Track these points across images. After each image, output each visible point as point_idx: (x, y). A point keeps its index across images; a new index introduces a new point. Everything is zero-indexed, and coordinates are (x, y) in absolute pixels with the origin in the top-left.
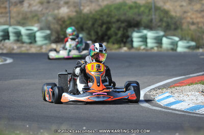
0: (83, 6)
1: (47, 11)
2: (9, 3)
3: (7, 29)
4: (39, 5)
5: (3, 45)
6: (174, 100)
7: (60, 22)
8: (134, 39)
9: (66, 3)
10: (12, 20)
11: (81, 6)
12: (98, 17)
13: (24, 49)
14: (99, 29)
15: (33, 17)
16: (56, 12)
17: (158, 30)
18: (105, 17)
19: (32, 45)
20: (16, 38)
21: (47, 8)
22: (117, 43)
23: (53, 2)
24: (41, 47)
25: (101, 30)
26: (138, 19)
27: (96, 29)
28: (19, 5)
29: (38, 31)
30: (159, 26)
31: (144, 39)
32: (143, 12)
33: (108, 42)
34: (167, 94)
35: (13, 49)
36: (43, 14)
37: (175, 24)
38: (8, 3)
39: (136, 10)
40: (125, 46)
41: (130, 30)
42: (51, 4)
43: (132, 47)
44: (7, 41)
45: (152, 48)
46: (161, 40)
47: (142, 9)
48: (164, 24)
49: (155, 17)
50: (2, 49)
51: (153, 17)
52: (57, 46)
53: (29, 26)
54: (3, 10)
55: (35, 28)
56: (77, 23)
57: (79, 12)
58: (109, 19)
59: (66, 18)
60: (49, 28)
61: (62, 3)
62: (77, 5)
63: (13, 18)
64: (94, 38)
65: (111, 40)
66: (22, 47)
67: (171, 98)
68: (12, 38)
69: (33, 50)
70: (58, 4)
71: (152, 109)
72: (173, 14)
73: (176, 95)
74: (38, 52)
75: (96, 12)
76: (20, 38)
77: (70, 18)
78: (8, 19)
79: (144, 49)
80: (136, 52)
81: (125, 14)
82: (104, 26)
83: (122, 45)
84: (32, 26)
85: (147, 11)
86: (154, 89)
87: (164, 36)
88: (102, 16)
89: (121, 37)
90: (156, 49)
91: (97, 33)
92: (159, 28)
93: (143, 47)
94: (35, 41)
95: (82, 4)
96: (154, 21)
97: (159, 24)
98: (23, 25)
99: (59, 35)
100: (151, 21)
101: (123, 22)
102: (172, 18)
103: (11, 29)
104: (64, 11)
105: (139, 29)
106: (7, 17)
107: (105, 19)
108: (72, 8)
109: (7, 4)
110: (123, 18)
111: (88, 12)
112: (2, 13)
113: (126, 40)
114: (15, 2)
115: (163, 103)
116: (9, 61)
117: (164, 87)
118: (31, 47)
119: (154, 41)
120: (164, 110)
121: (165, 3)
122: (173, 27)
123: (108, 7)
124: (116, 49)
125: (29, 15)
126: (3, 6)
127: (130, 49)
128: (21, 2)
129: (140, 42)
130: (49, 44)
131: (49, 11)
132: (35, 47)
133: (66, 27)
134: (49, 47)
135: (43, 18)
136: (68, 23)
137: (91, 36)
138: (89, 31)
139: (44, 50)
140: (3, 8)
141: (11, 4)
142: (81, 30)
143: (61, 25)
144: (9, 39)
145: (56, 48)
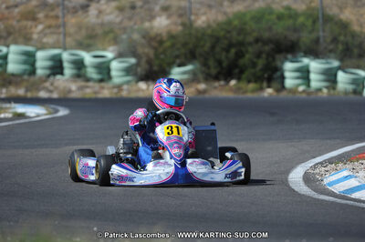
0: (196, 15)
1: (132, 23)
2: (63, 9)
3: (60, 55)
4: (117, 12)
5: (52, 84)
6: (358, 184)
7: (155, 44)
8: (287, 74)
9: (166, 9)
10: (69, 40)
11: (191, 14)
12: (222, 33)
13: (90, 91)
14: (223, 56)
15: (106, 33)
16: (147, 24)
17: (329, 57)
18: (234, 33)
19: (103, 84)
20: (74, 71)
21: (130, 19)
22: (256, 82)
23: (141, 7)
24: (119, 87)
25: (227, 58)
26: (293, 37)
27: (218, 57)
28: (80, 13)
29: (114, 59)
30: (331, 51)
31: (305, 74)
32: (303, 25)
33: (239, 79)
34: (345, 173)
35: (70, 91)
36: (124, 30)
37: (360, 46)
38: (61, 8)
39: (290, 22)
40: (269, 87)
41: (278, 57)
42: (138, 10)
43: (283, 87)
44: (59, 77)
45: (319, 90)
46: (336, 75)
47: (301, 19)
48: (340, 47)
49: (324, 34)
50: (51, 92)
51: (321, 34)
52: (148, 86)
53: (98, 49)
54: (53, 22)
55: (110, 55)
56: (185, 45)
57: (188, 26)
58: (241, 38)
59: (165, 38)
60: (134, 54)
62: (184, 13)
63: (70, 35)
64: (214, 71)
65: (244, 76)
66: (87, 87)
67: (353, 180)
68: (68, 71)
69: (106, 93)
70: (151, 10)
71: (318, 200)
72: (356, 28)
73: (361, 174)
74: (114, 96)
75: (218, 24)
76: (83, 71)
77: (172, 37)
78: (61, 36)
79: (304, 91)
80: (290, 95)
81: (270, 29)
82: (233, 51)
83: (265, 84)
84: (104, 49)
85: (309, 23)
86: (321, 163)
87: (339, 68)
88: (229, 32)
89: (261, 70)
90: (325, 91)
91: (220, 63)
92: (332, 55)
93: (301, 88)
94: (110, 78)
95: (193, 11)
96: (321, 40)
97: (331, 47)
98: (87, 48)
99: (151, 66)
100: (317, 41)
101: (265, 42)
102: (354, 35)
103: (66, 56)
104: (161, 23)
105: (295, 56)
106: (59, 33)
107: (235, 37)
108: (175, 18)
109: (59, 12)
110: (266, 35)
111: (204, 25)
112: (50, 27)
113: (272, 75)
114: (74, 8)
115: (338, 189)
116: (63, 112)
117: (340, 159)
118: (103, 88)
119: (322, 77)
120: (339, 201)
121: (341, 9)
122: (356, 51)
123: (240, 16)
124: (253, 91)
125: (99, 31)
126: (52, 14)
127: (278, 91)
128: (85, 7)
129: (298, 78)
130: (133, 83)
131: (135, 24)
132: (108, 88)
133: (164, 52)
134: (134, 88)
135: (124, 37)
136: (168, 44)
137: (209, 68)
138: (206, 59)
139: (124, 94)
140: (52, 17)
141: (65, 11)
142: (190, 56)
143: (155, 49)
144: (62, 73)
145: (147, 89)
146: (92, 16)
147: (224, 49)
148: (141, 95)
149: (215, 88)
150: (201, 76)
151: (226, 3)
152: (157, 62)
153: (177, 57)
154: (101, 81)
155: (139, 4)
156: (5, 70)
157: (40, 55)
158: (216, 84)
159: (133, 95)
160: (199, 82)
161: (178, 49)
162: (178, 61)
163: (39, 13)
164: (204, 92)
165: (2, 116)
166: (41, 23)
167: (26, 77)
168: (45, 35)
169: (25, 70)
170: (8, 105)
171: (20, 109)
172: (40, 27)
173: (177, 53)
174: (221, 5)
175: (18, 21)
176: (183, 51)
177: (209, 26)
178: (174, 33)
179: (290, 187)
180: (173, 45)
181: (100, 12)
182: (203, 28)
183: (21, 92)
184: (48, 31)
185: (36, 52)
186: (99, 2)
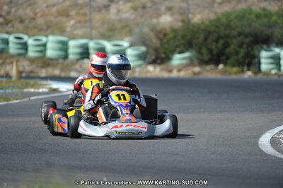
0: (193, 14)
1: (143, 20)
2: (90, 8)
3: (87, 44)
4: (131, 11)
7: (161, 36)
8: (263, 61)
9: (170, 9)
10: (94, 32)
11: (189, 13)
12: (213, 28)
14: (213, 46)
15: (123, 28)
16: (155, 21)
18: (222, 29)
21: (142, 16)
22: (239, 66)
23: (151, 7)
24: (133, 69)
25: (217, 47)
26: (268, 31)
27: (209, 46)
28: (103, 11)
31: (276, 59)
32: (276, 22)
33: (225, 64)
36: (137, 24)
38: (88, 7)
39: (265, 20)
40: (249, 70)
41: (256, 47)
42: (148, 10)
43: (260, 70)
44: (86, 60)
47: (274, 18)
50: (79, 72)
52: (155, 68)
53: (117, 40)
54: (82, 18)
55: (125, 44)
56: (184, 37)
57: (186, 22)
58: (227, 32)
59: (168, 30)
60: (144, 44)
61: (163, 8)
62: (184, 12)
63: (95, 28)
64: (206, 57)
65: (229, 62)
70: (158, 9)
75: (210, 22)
77: (174, 31)
78: (88, 30)
79: (276, 74)
80: (265, 77)
81: (250, 25)
82: (221, 42)
83: (246, 68)
84: (122, 40)
85: (280, 21)
88: (217, 27)
89: (243, 57)
91: (210, 51)
93: (274, 72)
95: (191, 11)
98: (108, 38)
99: (158, 53)
101: (246, 36)
103: (92, 45)
104: (166, 20)
105: (268, 47)
106: (87, 27)
107: (222, 31)
109: (86, 10)
110: (247, 30)
111: (199, 22)
112: (80, 22)
113: (251, 61)
114: (99, 7)
123: (227, 15)
124: (237, 73)
125: (118, 25)
126: (82, 11)
127: (255, 73)
128: (107, 7)
129: (272, 63)
130: (144, 66)
131: (146, 20)
133: (167, 42)
134: (144, 70)
135: (137, 30)
136: (171, 36)
137: (202, 55)
139: (136, 74)
140: (81, 14)
141: (92, 10)
142: (188, 46)
143: (161, 40)
144: (88, 58)
145: (153, 71)
146: (113, 14)
147: (214, 41)
148: (149, 75)
149: (207, 71)
150: (196, 61)
151: (216, 5)
152: (162, 50)
153: (178, 46)
155: (149, 5)
156: (45, 55)
157: (72, 43)
158: (208, 67)
159: (144, 76)
160: (194, 66)
161: (179, 40)
163: (71, 11)
164: (198, 73)
165: (41, 90)
166: (73, 19)
167: (61, 61)
168: (76, 28)
170: (46, 82)
171: (55, 85)
172: (72, 22)
173: (177, 43)
174: (213, 6)
175: (56, 17)
176: (182, 41)
177: (203, 23)
178: (176, 27)
179: (259, 149)
180: (175, 37)
182: (198, 25)
183: (57, 72)
184: (78, 25)
185: (68, 41)
186: (117, 3)
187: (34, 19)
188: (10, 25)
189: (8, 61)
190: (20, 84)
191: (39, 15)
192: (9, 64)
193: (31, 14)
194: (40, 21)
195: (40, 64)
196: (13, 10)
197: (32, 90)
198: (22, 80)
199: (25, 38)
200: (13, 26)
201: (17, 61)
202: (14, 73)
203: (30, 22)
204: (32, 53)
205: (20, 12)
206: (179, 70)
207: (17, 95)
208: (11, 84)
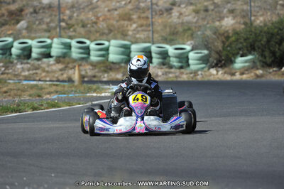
0: (254, 16)
1: (205, 23)
2: (152, 12)
3: (149, 48)
4: (194, 14)
9: (232, 11)
10: (156, 35)
11: (251, 15)
12: (276, 30)
13: (171, 77)
15: (185, 31)
16: (217, 23)
19: (182, 70)
20: (160, 60)
21: (203, 19)
23: (213, 10)
24: (195, 73)
25: (279, 49)
29: (191, 50)
35: (157, 76)
36: (200, 26)
38: (150, 11)
42: (210, 12)
52: (218, 71)
53: (179, 44)
54: (144, 22)
55: (188, 47)
56: (245, 40)
57: (249, 25)
59: (231, 35)
60: (207, 47)
62: (246, 15)
63: (157, 32)
64: (269, 60)
66: (170, 73)
69: (185, 77)
70: (220, 12)
74: (191, 79)
75: (272, 24)
76: (166, 61)
77: (236, 33)
78: (151, 32)
84: (184, 44)
88: (281, 30)
91: (273, 53)
94: (188, 65)
95: (254, 13)
98: (171, 42)
99: (220, 56)
103: (154, 48)
104: (228, 23)
108: (239, 19)
109: (148, 14)
111: (261, 24)
112: (142, 26)
114: (161, 10)
118: (182, 73)
125: (180, 29)
126: (144, 15)
128: (169, 10)
130: (206, 69)
131: (208, 23)
132: (187, 74)
133: (231, 44)
134: (207, 73)
135: (199, 33)
136: (233, 38)
137: (265, 58)
138: (263, 51)
139: (199, 78)
140: (143, 18)
141: (154, 13)
142: (251, 48)
143: (223, 42)
145: (216, 74)
146: (174, 17)
147: (277, 43)
148: (212, 78)
149: (270, 73)
150: (258, 64)
151: (279, 7)
152: (224, 53)
153: (240, 49)
154: (181, 67)
155: (211, 7)
156: (107, 59)
157: (134, 47)
158: (271, 70)
159: (206, 79)
160: (258, 69)
161: (241, 43)
162: (241, 52)
163: (133, 15)
164: (262, 76)
165: (103, 95)
166: (134, 23)
167: (123, 65)
168: (138, 32)
169: (123, 59)
170: (108, 87)
172: (134, 26)
173: (240, 45)
174: (276, 8)
175: (117, 21)
176: (245, 44)
177: (265, 25)
178: (238, 30)
180: (237, 40)
181: (181, 14)
182: (261, 27)
183: (119, 76)
184: (140, 29)
185: (130, 45)
186: (179, 6)
187: (96, 23)
188: (72, 30)
189: (70, 65)
190: (82, 89)
191: (101, 19)
192: (71, 69)
193: (93, 19)
194: (102, 25)
195: (102, 69)
196: (75, 15)
197: (95, 95)
198: (85, 84)
199: (88, 42)
200: (75, 31)
201: (80, 65)
202: (76, 77)
203: (93, 26)
204: (94, 57)
205: (82, 17)
206: (242, 74)
207: (80, 99)
208: (73, 89)
